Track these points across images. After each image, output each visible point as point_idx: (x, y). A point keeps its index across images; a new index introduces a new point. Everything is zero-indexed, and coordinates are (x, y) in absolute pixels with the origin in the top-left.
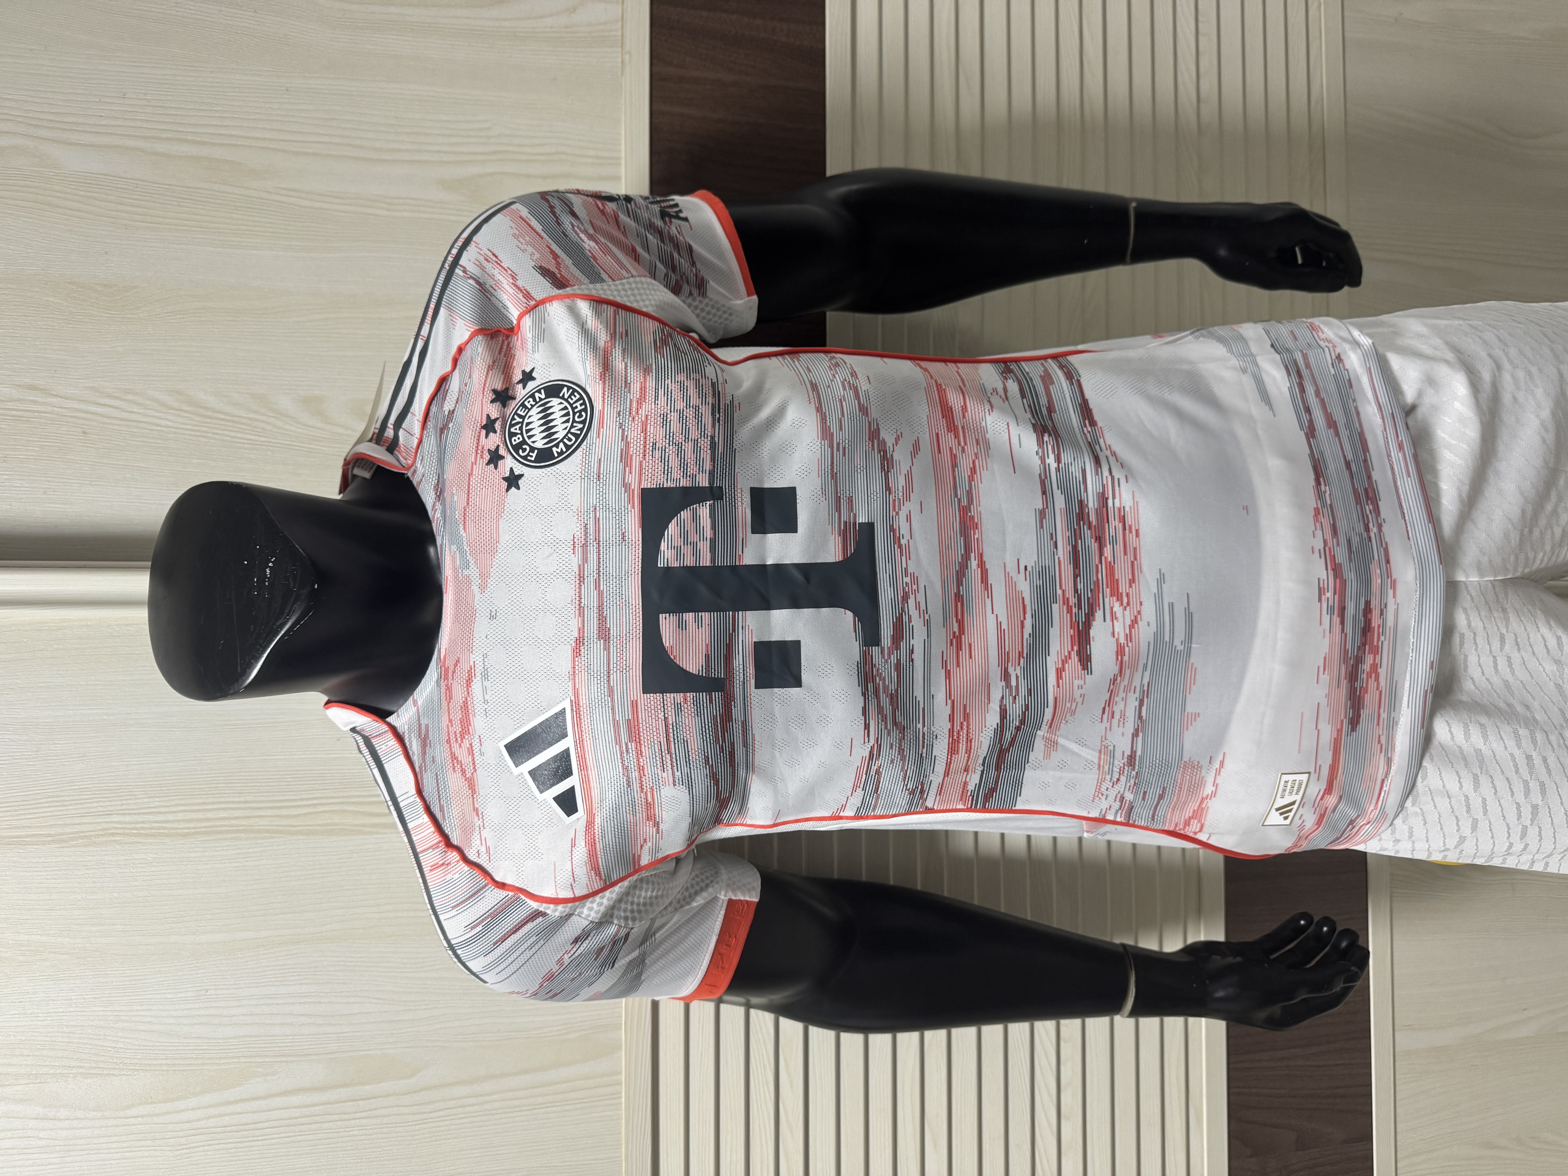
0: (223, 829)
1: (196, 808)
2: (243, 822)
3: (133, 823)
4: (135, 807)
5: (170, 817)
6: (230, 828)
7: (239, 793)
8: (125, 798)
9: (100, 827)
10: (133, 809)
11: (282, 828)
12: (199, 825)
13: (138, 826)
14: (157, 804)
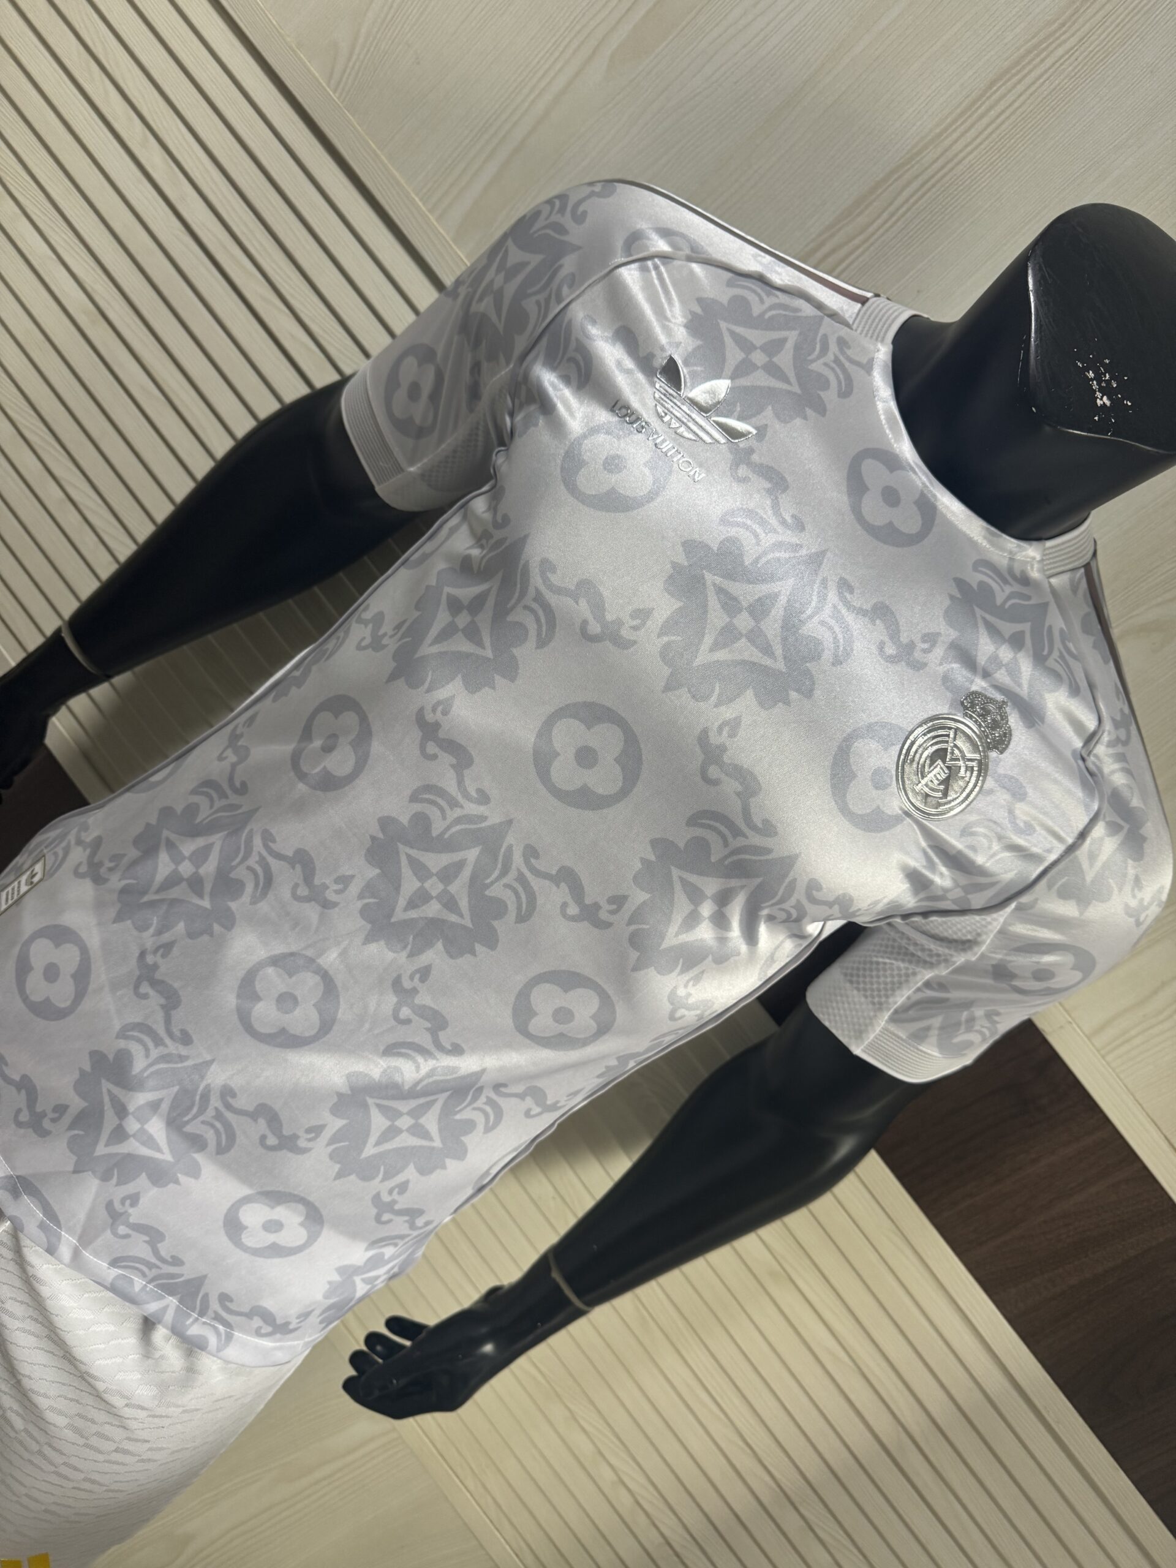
0: (962, 120)
1: (1003, 117)
2: (947, 142)
3: (1052, 52)
4: (1063, 67)
5: (1020, 88)
6: (954, 127)
7: (972, 165)
8: (1080, 67)
9: (1081, 20)
10: (1061, 65)
11: (906, 168)
12: (987, 104)
13: (1045, 54)
14: (1044, 88)
